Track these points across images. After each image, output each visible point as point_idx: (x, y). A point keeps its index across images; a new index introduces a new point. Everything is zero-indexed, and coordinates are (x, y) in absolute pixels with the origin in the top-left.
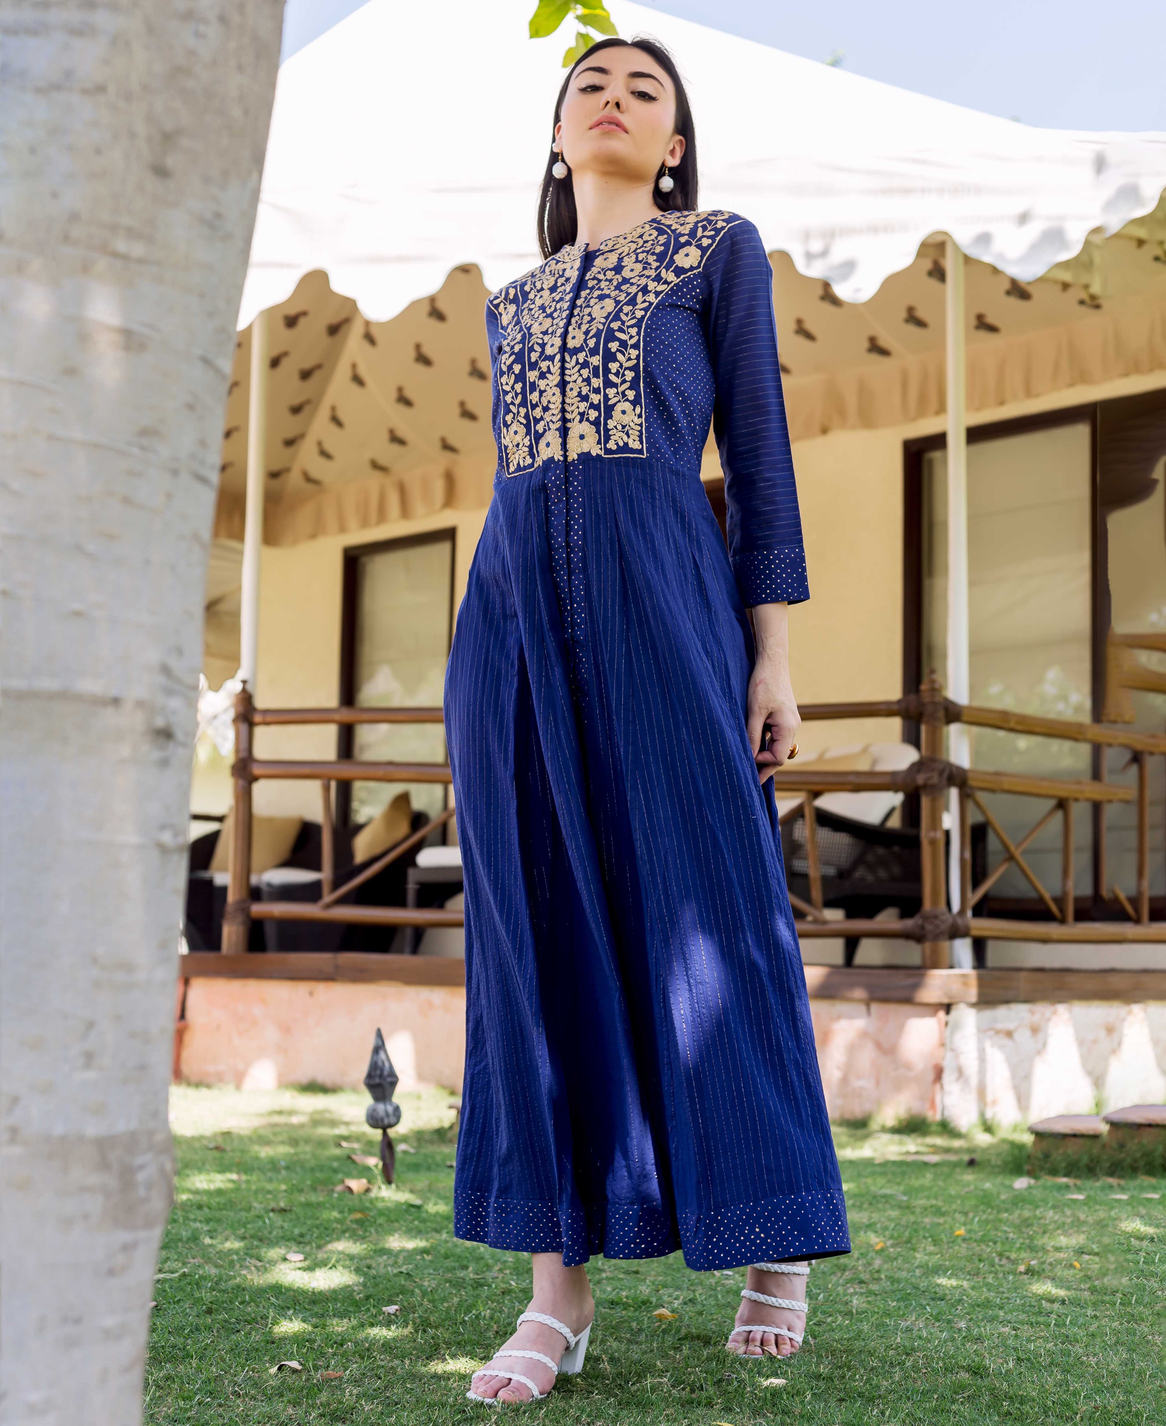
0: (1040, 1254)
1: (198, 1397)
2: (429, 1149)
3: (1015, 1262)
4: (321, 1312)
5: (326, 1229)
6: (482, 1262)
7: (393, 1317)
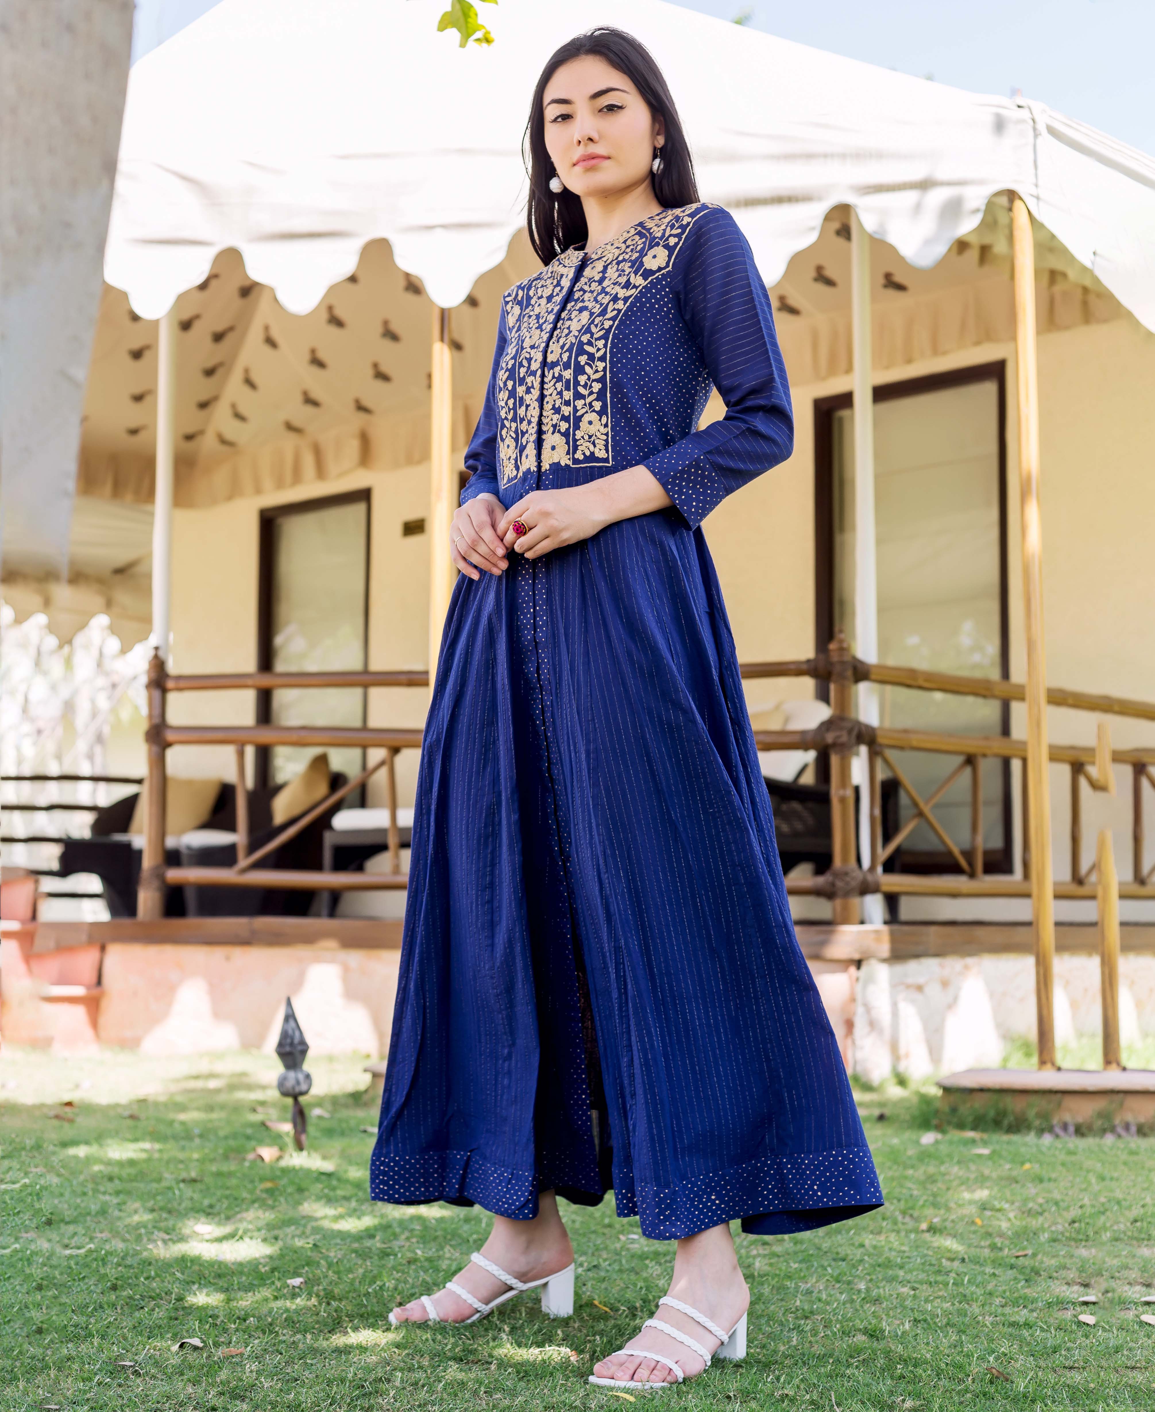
0: (942, 1212)
1: (97, 1377)
2: (344, 1113)
3: (917, 1220)
4: (226, 1285)
5: (236, 1199)
6: (390, 1231)
7: (297, 1290)
